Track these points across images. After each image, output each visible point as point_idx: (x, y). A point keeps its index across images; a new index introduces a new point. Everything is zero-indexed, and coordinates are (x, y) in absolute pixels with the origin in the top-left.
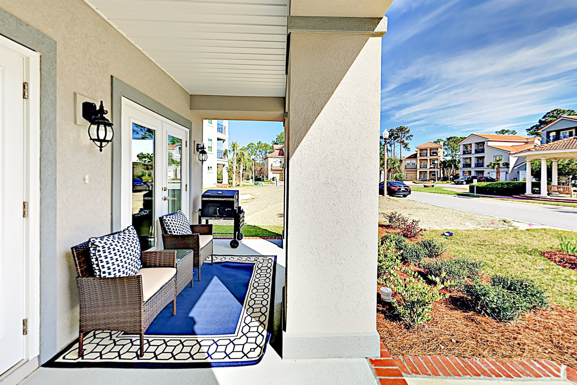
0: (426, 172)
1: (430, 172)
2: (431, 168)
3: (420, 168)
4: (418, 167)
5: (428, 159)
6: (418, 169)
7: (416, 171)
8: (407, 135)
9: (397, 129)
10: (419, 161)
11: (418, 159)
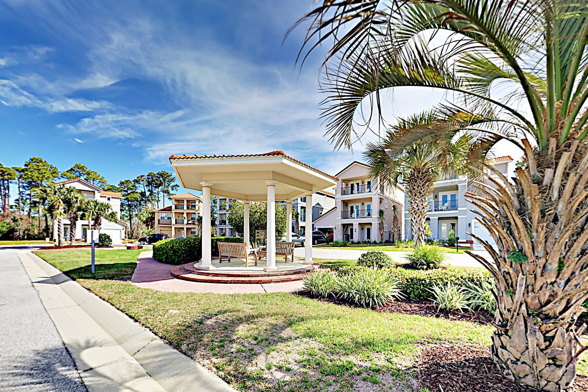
0: (183, 228)
1: (187, 228)
2: (188, 224)
3: (176, 223)
4: (173, 222)
5: (185, 212)
6: (173, 224)
7: (171, 227)
8: (172, 184)
9: (158, 174)
10: (174, 214)
11: (173, 212)
